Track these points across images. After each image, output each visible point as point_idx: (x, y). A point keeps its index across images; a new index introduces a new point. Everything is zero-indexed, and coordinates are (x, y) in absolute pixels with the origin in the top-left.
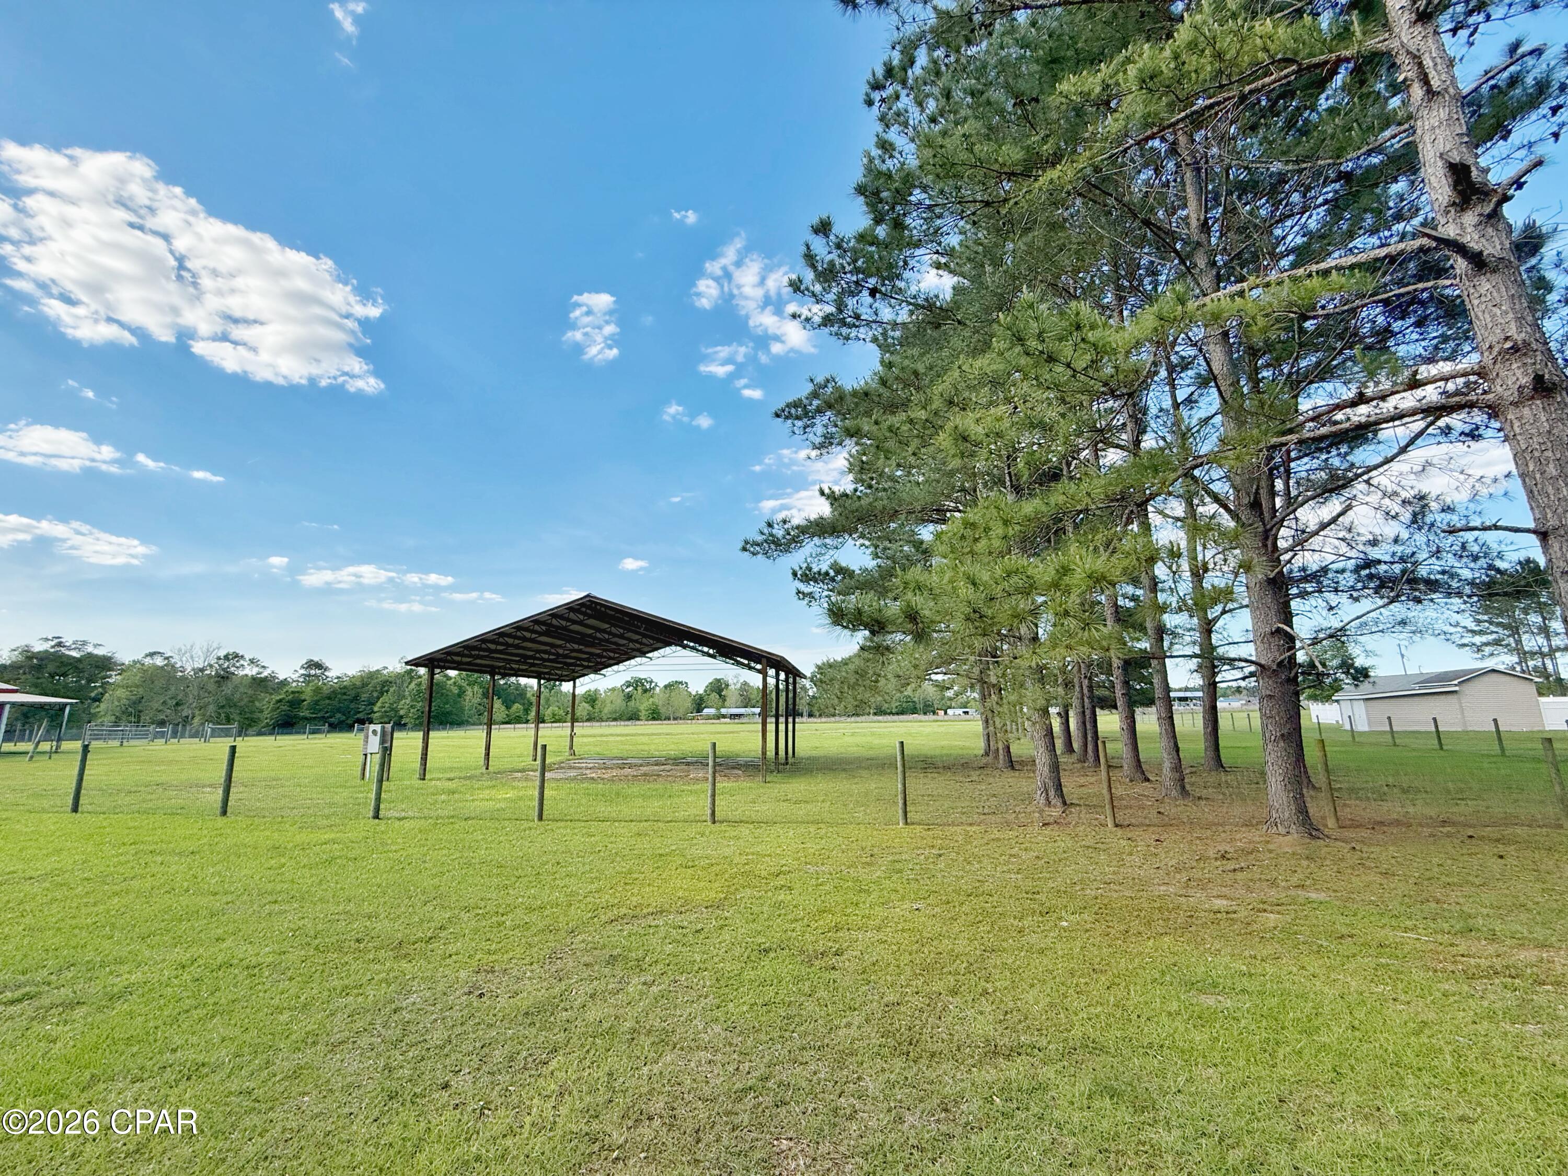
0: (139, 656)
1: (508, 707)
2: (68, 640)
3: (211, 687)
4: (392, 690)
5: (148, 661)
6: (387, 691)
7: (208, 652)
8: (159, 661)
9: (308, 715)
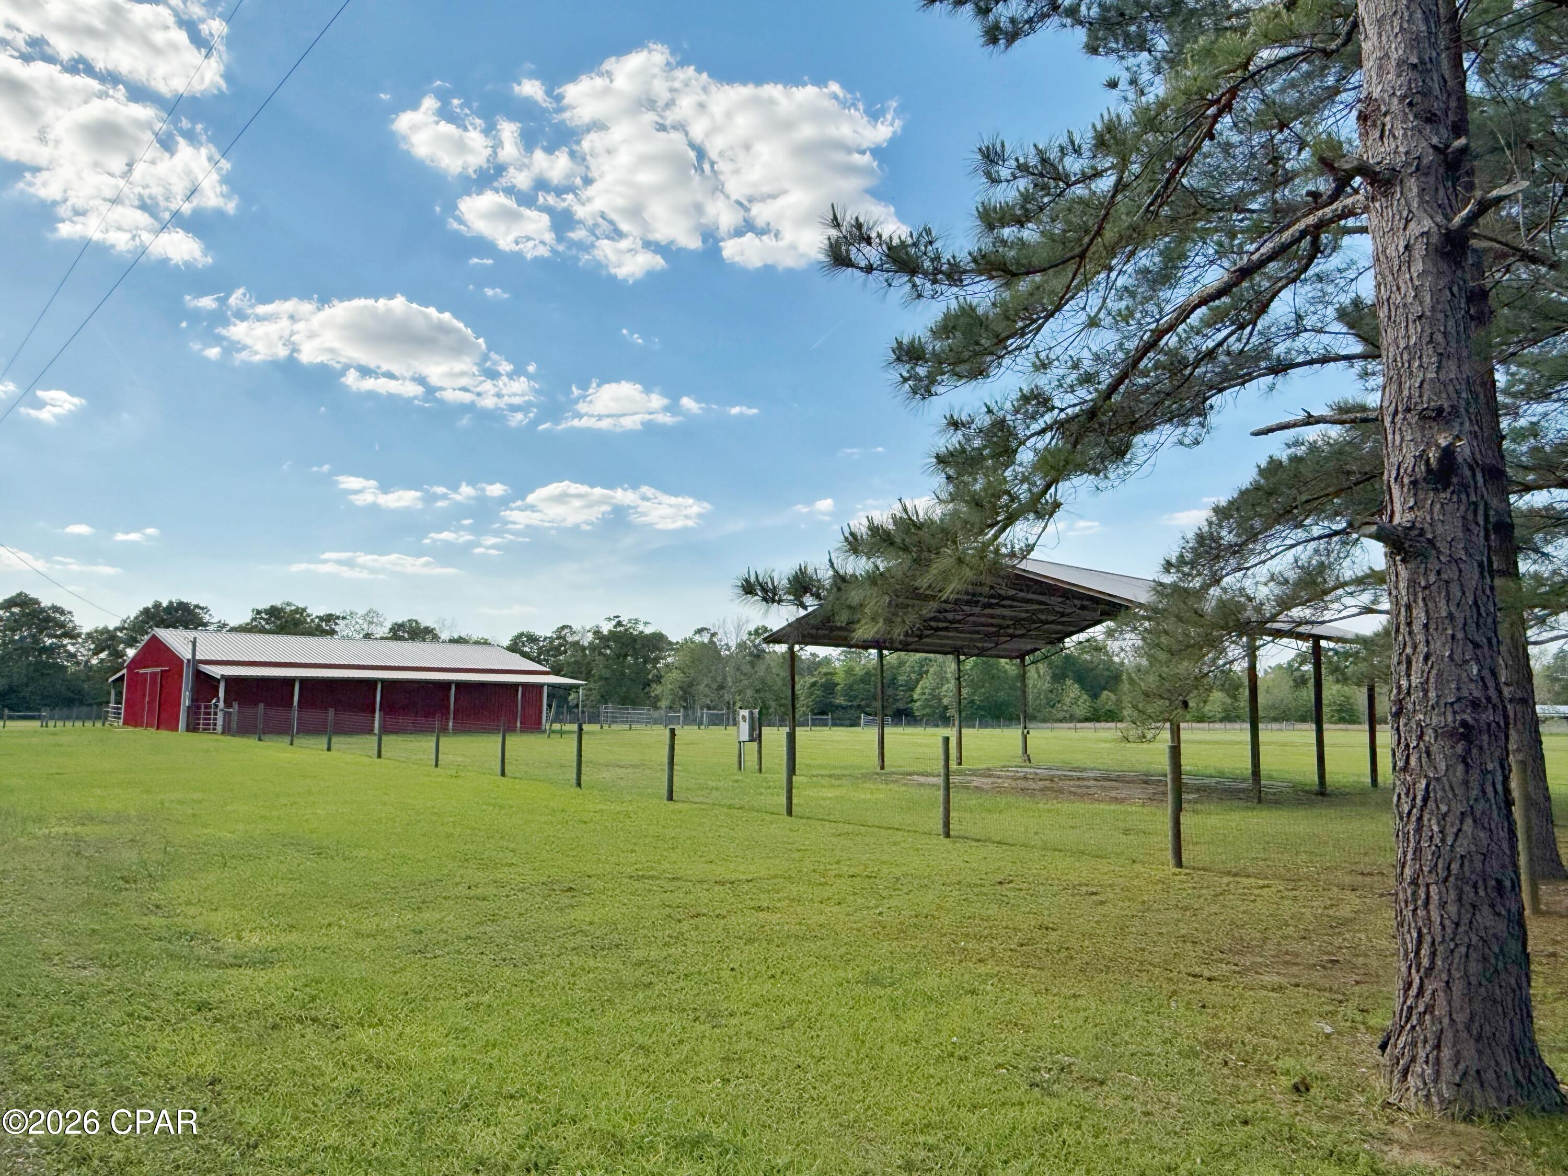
0: (689, 634)
1: (1095, 696)
2: (625, 619)
3: (746, 668)
4: (932, 670)
5: (697, 638)
6: (927, 672)
7: (739, 628)
8: (706, 638)
9: (844, 703)
